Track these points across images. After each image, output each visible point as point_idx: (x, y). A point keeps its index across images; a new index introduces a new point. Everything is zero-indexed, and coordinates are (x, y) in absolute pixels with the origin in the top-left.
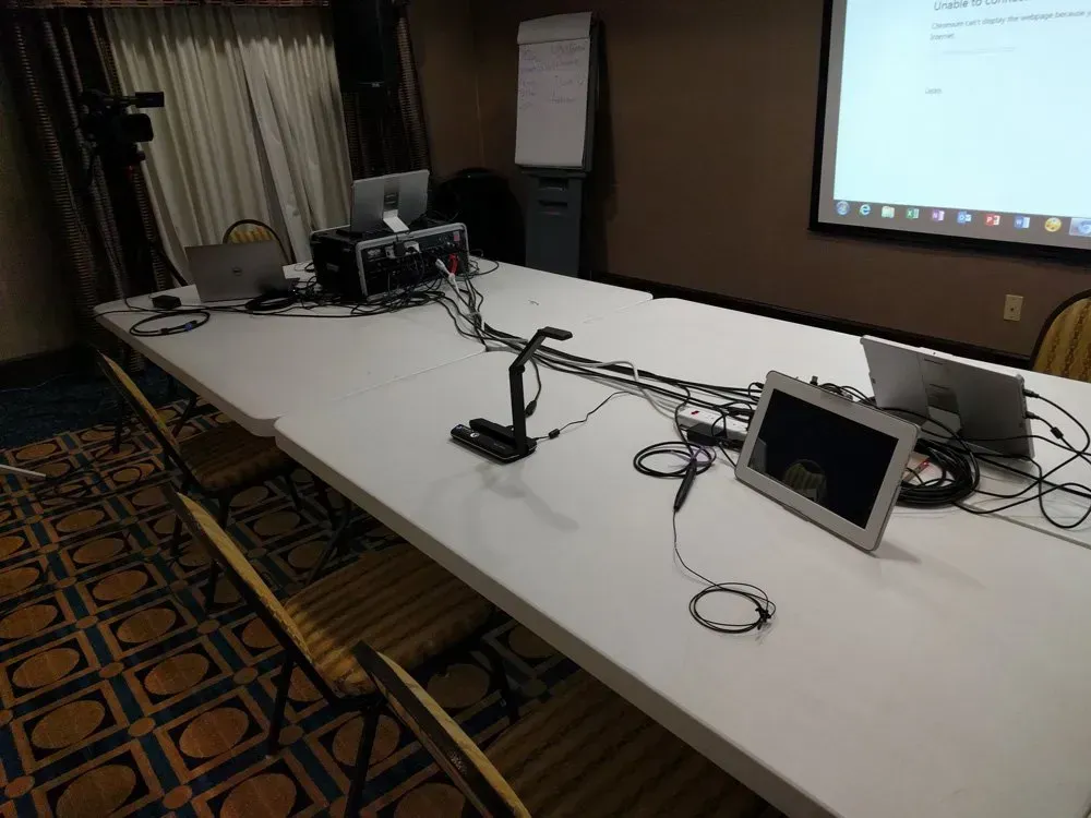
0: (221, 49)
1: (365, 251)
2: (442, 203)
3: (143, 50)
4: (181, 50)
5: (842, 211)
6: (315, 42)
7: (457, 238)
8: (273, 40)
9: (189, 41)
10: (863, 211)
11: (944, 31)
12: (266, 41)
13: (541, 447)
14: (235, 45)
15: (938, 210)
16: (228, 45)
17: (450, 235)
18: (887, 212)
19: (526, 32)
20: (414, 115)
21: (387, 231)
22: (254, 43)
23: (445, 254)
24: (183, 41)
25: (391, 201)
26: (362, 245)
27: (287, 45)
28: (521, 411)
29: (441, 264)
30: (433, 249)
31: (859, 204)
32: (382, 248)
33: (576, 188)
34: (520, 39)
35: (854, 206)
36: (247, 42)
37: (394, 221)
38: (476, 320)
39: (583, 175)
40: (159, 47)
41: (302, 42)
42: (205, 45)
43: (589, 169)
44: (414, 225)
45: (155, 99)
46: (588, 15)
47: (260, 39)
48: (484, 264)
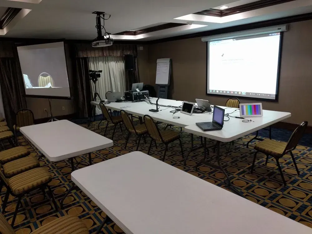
1: (134, 94)
2: (144, 88)
3: (94, 63)
4: (99, 63)
5: (211, 91)
6: (121, 62)
7: (147, 93)
8: (114, 62)
9: (101, 62)
10: (214, 91)
12: (113, 62)
13: (160, 111)
14: (108, 62)
15: (224, 91)
16: (107, 62)
17: (146, 92)
18: (217, 91)
19: (158, 61)
20: (137, 75)
21: (137, 91)
22: (111, 62)
23: (146, 95)
24: (100, 61)
25: (137, 87)
26: (134, 93)
27: (116, 62)
28: (157, 108)
29: (145, 96)
30: (144, 94)
32: (136, 94)
33: (167, 88)
35: (213, 91)
36: (110, 62)
37: (138, 90)
38: (151, 103)
40: (96, 63)
41: (119, 62)
42: (103, 62)
43: (169, 85)
44: (141, 91)
46: (169, 58)
47: (112, 61)
48: (151, 98)
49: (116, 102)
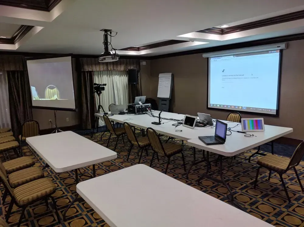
0: (110, 77)
1: (137, 107)
2: (147, 101)
3: (98, 77)
4: (104, 77)
6: (124, 76)
7: (150, 106)
8: (118, 75)
10: (215, 106)
11: (223, 79)
12: (117, 76)
13: (162, 124)
15: (225, 105)
16: (111, 76)
17: (148, 105)
18: (218, 106)
19: (160, 75)
23: (148, 108)
24: (104, 75)
25: (140, 100)
26: (136, 106)
27: (120, 76)
28: (160, 121)
29: (147, 109)
30: (146, 107)
31: (214, 104)
32: (139, 106)
33: (168, 102)
34: (159, 76)
35: (213, 105)
36: (114, 76)
37: (140, 103)
38: (153, 116)
39: (169, 99)
40: (101, 76)
41: (122, 76)
42: (107, 76)
44: (143, 104)
45: (105, 85)
46: (171, 73)
48: (153, 110)
49: (119, 114)
